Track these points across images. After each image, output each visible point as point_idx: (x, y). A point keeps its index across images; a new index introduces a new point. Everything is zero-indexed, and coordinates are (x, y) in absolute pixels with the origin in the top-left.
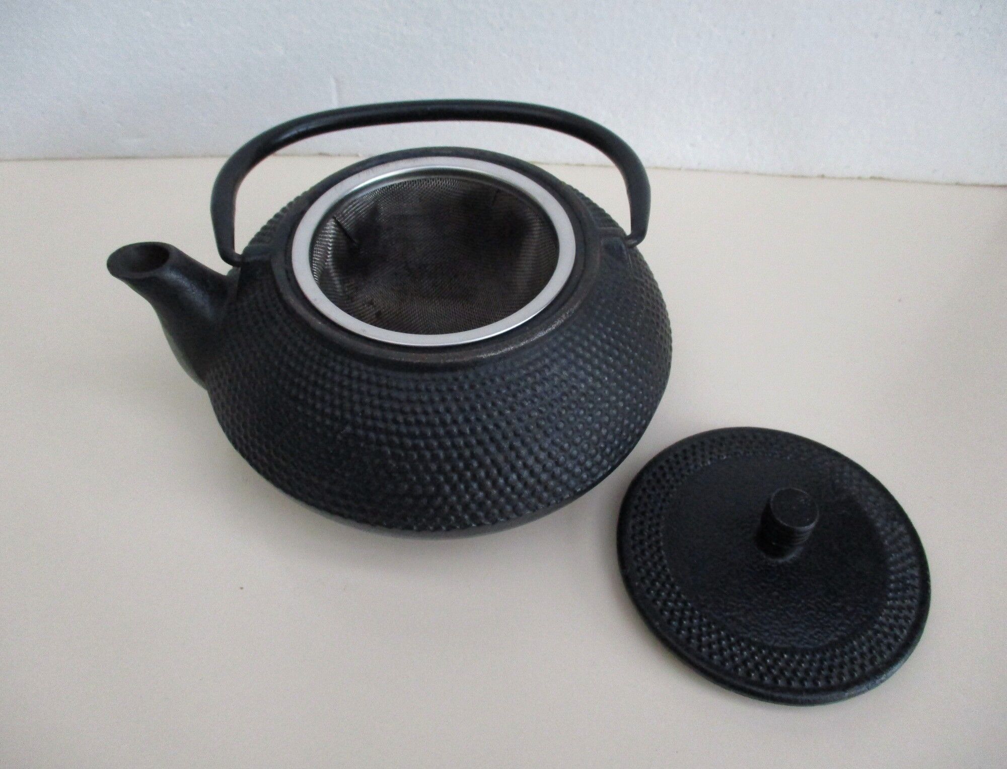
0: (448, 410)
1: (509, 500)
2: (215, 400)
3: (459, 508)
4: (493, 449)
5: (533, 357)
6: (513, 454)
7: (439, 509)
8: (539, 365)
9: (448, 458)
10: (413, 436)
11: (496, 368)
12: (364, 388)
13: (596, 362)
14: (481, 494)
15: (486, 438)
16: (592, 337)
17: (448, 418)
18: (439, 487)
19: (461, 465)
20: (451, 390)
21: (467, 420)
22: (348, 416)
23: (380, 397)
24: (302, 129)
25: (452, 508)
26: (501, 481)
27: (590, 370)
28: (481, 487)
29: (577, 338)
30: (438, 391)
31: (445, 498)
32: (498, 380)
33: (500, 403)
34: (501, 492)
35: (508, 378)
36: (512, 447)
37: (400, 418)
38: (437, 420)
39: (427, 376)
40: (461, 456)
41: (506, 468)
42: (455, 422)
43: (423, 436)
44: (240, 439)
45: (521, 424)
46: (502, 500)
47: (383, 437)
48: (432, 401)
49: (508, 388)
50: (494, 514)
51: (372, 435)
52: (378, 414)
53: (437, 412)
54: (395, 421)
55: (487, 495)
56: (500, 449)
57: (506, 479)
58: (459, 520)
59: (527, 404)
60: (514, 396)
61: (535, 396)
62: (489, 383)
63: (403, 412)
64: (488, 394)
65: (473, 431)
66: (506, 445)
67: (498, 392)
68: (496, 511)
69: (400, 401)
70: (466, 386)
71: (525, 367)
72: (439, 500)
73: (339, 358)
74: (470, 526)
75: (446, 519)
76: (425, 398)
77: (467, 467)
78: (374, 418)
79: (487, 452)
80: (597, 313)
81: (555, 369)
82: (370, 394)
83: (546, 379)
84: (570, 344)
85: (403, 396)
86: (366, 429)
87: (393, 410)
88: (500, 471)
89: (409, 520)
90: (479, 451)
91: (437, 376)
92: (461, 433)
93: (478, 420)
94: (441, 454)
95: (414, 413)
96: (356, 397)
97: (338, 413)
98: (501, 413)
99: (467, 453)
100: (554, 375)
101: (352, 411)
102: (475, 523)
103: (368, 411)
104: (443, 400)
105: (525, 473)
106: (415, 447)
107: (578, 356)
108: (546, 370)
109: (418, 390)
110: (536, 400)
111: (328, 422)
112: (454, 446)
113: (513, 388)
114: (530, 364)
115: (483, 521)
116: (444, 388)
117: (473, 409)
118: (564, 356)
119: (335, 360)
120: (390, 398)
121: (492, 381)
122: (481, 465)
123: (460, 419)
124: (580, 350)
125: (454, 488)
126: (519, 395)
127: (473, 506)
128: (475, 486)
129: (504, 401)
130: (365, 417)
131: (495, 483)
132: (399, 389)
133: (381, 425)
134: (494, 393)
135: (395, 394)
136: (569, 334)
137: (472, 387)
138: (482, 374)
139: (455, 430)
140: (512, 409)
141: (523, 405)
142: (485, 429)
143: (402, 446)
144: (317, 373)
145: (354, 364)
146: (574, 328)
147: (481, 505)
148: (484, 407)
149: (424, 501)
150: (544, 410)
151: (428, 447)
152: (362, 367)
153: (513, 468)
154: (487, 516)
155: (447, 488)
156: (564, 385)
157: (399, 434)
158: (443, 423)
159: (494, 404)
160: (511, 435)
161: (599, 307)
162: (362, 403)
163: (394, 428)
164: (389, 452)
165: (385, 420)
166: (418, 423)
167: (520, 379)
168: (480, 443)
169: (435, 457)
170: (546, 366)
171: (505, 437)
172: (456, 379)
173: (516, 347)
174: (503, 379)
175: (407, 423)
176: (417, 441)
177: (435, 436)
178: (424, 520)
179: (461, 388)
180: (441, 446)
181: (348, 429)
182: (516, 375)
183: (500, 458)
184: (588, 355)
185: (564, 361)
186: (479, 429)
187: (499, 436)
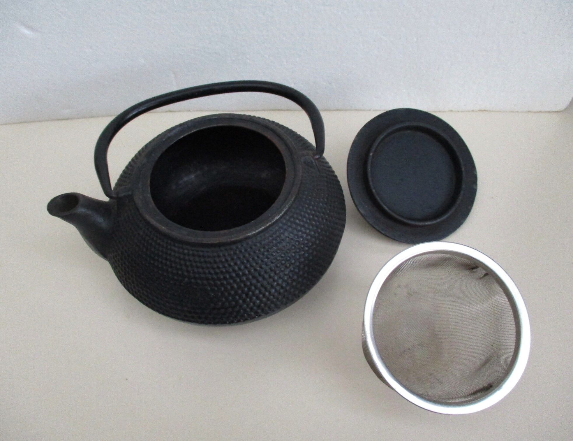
0: (236, 264)
1: (272, 302)
2: (115, 268)
3: (248, 310)
4: (261, 279)
5: (274, 230)
6: (271, 280)
7: (238, 312)
8: (278, 234)
9: (239, 287)
10: (220, 279)
11: (256, 239)
12: (192, 258)
13: (307, 225)
14: (258, 302)
15: (257, 275)
16: (303, 213)
17: (236, 268)
18: (237, 302)
19: (246, 289)
20: (235, 254)
21: (246, 267)
22: (186, 274)
23: (201, 262)
25: (245, 310)
26: (267, 294)
27: (304, 231)
28: (258, 298)
29: (295, 216)
30: (230, 255)
31: (241, 306)
32: (258, 245)
33: (261, 256)
34: (268, 299)
35: (263, 243)
36: (270, 277)
37: (212, 271)
38: (231, 270)
39: (223, 248)
40: (245, 285)
41: (269, 287)
42: (240, 269)
43: (225, 278)
44: (131, 288)
45: (273, 265)
46: (269, 302)
47: (205, 282)
48: (227, 261)
49: (264, 248)
50: (266, 310)
51: (199, 281)
52: (201, 270)
53: (230, 265)
54: (210, 273)
55: (261, 301)
56: (264, 278)
57: (270, 292)
58: (249, 315)
59: (274, 254)
60: (268, 251)
61: (278, 249)
62: (254, 247)
63: (213, 268)
64: (255, 252)
65: (250, 272)
66: (266, 276)
67: (259, 250)
68: (267, 308)
69: (210, 263)
70: (243, 251)
71: (271, 236)
72: (237, 308)
73: (177, 245)
74: (255, 317)
75: (242, 316)
76: (223, 260)
77: (249, 289)
78: (199, 273)
79: (258, 281)
80: (304, 200)
81: (286, 234)
82: (195, 262)
83: (283, 240)
84: (292, 219)
85: (211, 260)
86: (195, 278)
87: (208, 268)
88: (266, 289)
89: (224, 319)
90: (254, 281)
91: (228, 247)
92: (244, 274)
93: (251, 266)
94: (235, 286)
95: (218, 268)
96: (188, 263)
97: (180, 272)
98: (262, 261)
99: (248, 283)
100: (287, 237)
101: (188, 271)
102: (257, 316)
103: (196, 270)
104: (232, 259)
105: (278, 288)
106: (222, 285)
107: (297, 224)
108: (282, 235)
109: (219, 256)
110: (279, 251)
111: (176, 277)
112: (241, 281)
113: (266, 247)
114: (274, 233)
115: (261, 314)
116: (232, 253)
117: (248, 261)
118: (290, 226)
119: (174, 246)
120: (206, 262)
121: (255, 245)
122: (256, 288)
123: (242, 267)
124: (298, 221)
125: (244, 301)
126: (270, 250)
127: (255, 308)
128: (254, 298)
129: (263, 255)
130: (194, 273)
131: (264, 295)
132: (209, 257)
133: (203, 276)
134: (257, 251)
135: (207, 260)
136: (291, 215)
137: (246, 250)
138: (250, 243)
139: (241, 273)
140: (268, 258)
141: (272, 255)
142: (255, 270)
143: (216, 285)
144: (166, 253)
145: (184, 246)
146: (293, 210)
147: (259, 307)
148: (253, 259)
149: (230, 310)
150: (283, 255)
151: (229, 284)
152: (189, 247)
153: (272, 287)
154: (263, 310)
155: (241, 301)
156: (292, 241)
157: (213, 279)
158: (234, 271)
159: (258, 257)
160: (268, 271)
161: (305, 197)
162: (192, 266)
163: (210, 276)
164: (209, 289)
165: (205, 273)
166: (222, 272)
167: (269, 242)
168: (254, 277)
169: (232, 288)
170: (282, 233)
171: (266, 272)
172: (237, 248)
173: (265, 227)
174: (261, 243)
175: (216, 273)
176: (222, 282)
177: (231, 277)
178: (231, 318)
179: (241, 251)
180: (235, 281)
181: (186, 280)
182: (267, 241)
183: (265, 283)
184: (302, 223)
185: (290, 229)
186: (252, 270)
187: (262, 273)
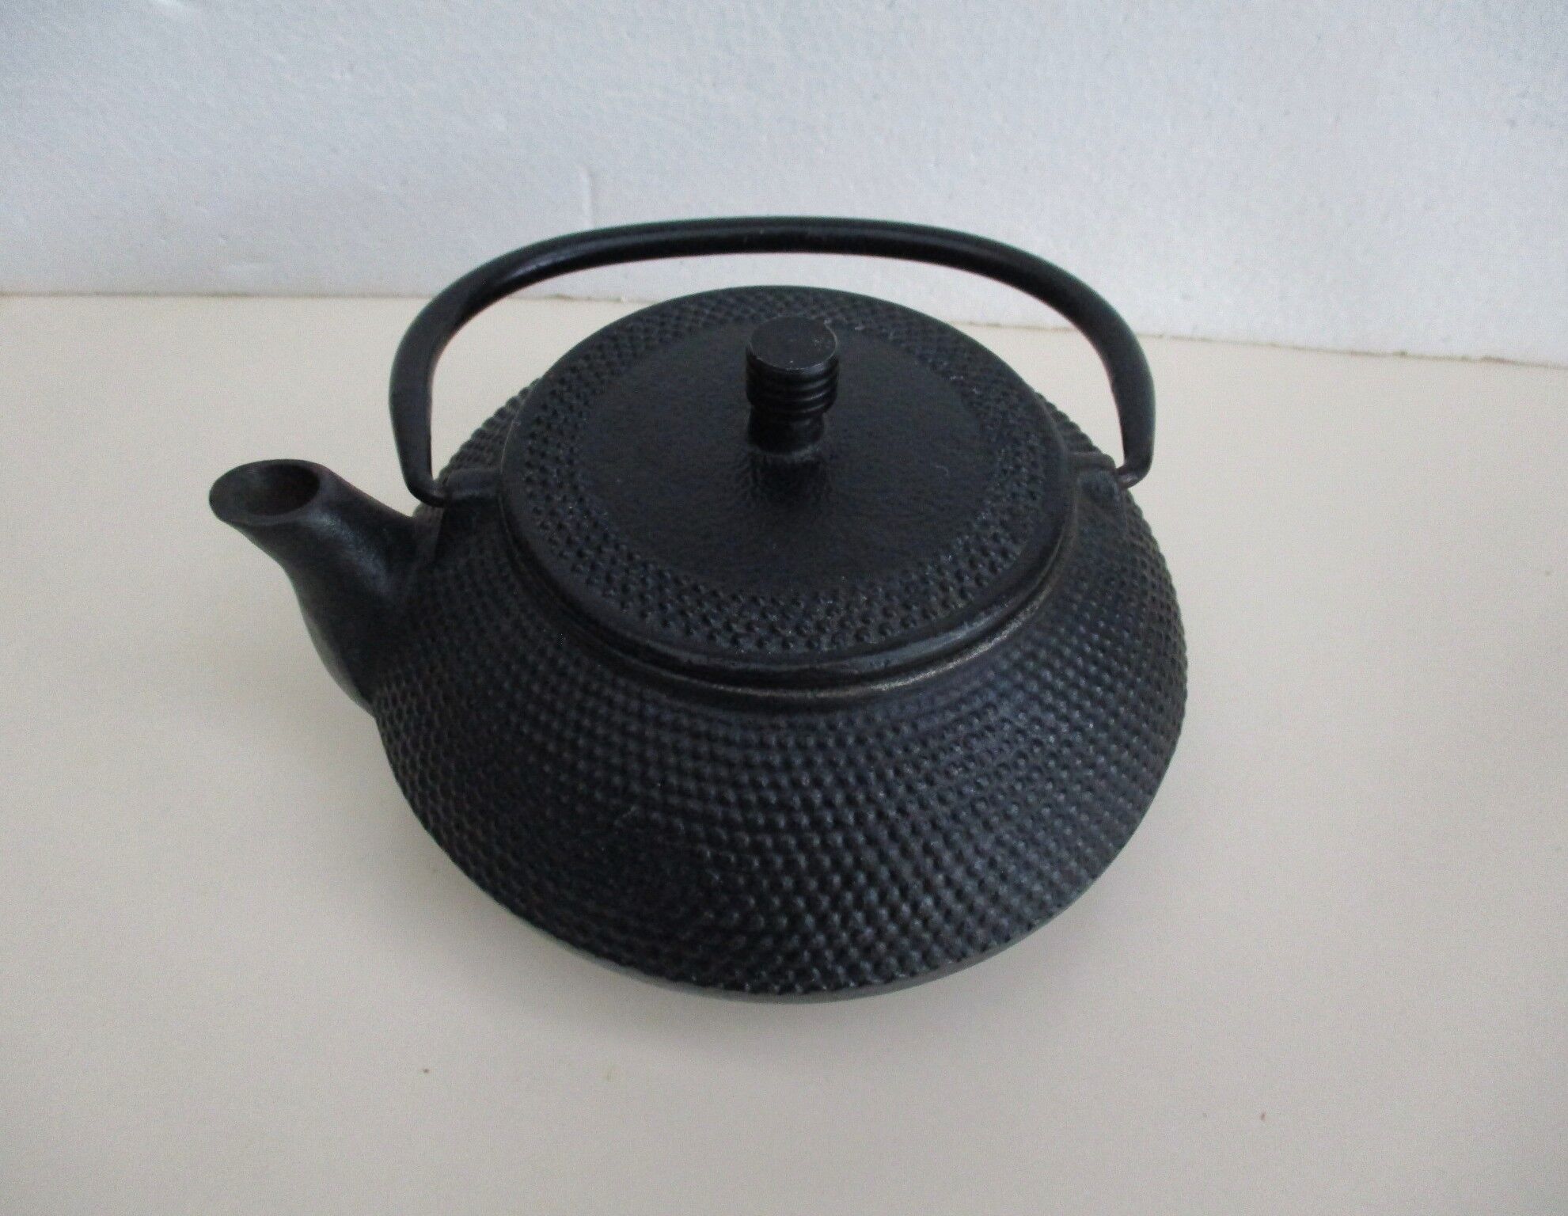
0: (817, 783)
1: (917, 942)
2: (391, 738)
3: (829, 954)
4: (894, 853)
5: (967, 688)
6: (929, 862)
7: (792, 956)
8: (978, 703)
9: (815, 867)
10: (751, 828)
11: (902, 707)
12: (667, 738)
13: (1074, 695)
14: (869, 932)
15: (883, 834)
16: (1067, 651)
17: (817, 797)
18: (795, 919)
19: (837, 880)
20: (821, 746)
21: (850, 801)
22: (636, 788)
23: (696, 756)
24: (544, 262)
25: (817, 955)
26: (906, 909)
27: (1064, 710)
28: (871, 918)
29: (1043, 654)
30: (801, 747)
31: (806, 939)
32: (906, 729)
33: (909, 770)
34: (905, 929)
35: (923, 725)
36: (927, 850)
37: (731, 796)
38: (797, 801)
39: (782, 721)
40: (837, 864)
41: (916, 886)
42: (828, 803)
43: (771, 827)
44: (435, 813)
45: (946, 809)
46: (905, 942)
47: (698, 828)
48: (787, 766)
49: (924, 744)
50: (888, 966)
51: (679, 823)
52: (691, 785)
53: (795, 784)
54: (722, 800)
55: (880, 933)
56: (905, 852)
57: (915, 907)
58: (828, 975)
59: (956, 772)
60: (934, 758)
61: (971, 758)
62: (890, 735)
63: (736, 785)
64: (889, 754)
65: (860, 819)
66: (916, 847)
67: (906, 750)
68: (893, 961)
69: (730, 765)
70: (850, 740)
71: (954, 706)
72: (795, 941)
73: (622, 682)
74: (846, 985)
75: (803, 974)
76: (777, 760)
77: (848, 882)
78: (683, 793)
79: (883, 857)
80: (1075, 607)
81: (1005, 710)
82: (677, 751)
83: (990, 728)
84: (1031, 665)
85: (736, 755)
86: (667, 809)
87: (718, 781)
88: (904, 891)
89: (738, 973)
90: (870, 856)
91: (800, 719)
92: (839, 823)
93: (870, 799)
94: (802, 861)
95: (756, 785)
96: (651, 753)
97: (617, 780)
98: (910, 789)
99: (849, 860)
100: (1004, 720)
101: (644, 779)
102: (854, 981)
103: (673, 780)
104: (809, 764)
105: (948, 896)
106: (757, 848)
107: (1047, 686)
108: (990, 712)
109: (763, 745)
110: (972, 765)
111: (598, 796)
112: (826, 846)
113: (933, 743)
114: (962, 700)
115: (869, 978)
116: (811, 742)
117: (862, 780)
118: (1020, 687)
119: (614, 685)
120: (713, 758)
121: (896, 730)
122: (872, 878)
123: (839, 798)
124: (1047, 675)
125: (822, 921)
126: (942, 756)
127: (854, 952)
128: (859, 916)
129: (917, 767)
130: (666, 789)
131: (894, 913)
132: (728, 742)
133: (694, 805)
134: (900, 752)
135: (721, 750)
136: (1029, 647)
137: (860, 741)
138: (879, 718)
139: (829, 819)
140: (930, 782)
141: (947, 774)
142: (881, 815)
143: (733, 845)
144: (581, 709)
145: (650, 693)
146: (1037, 634)
147: (867, 950)
148: (881, 776)
149: (768, 942)
150: (984, 782)
151: (780, 848)
152: (664, 698)
153: (928, 887)
154: (877, 967)
155: (810, 920)
156: (1021, 739)
157: (728, 823)
158: (808, 805)
159: (898, 772)
160: (926, 828)
161: (1079, 597)
162: (662, 765)
163: (718, 811)
164: (708, 854)
165: (702, 796)
166: (764, 804)
167: (945, 728)
168: (872, 841)
169: (790, 865)
170: (989, 705)
171: (915, 831)
172: (832, 727)
173: (941, 670)
174: (915, 726)
175: (743, 805)
176: (759, 838)
177: (793, 827)
178: (764, 973)
179: (841, 743)
180: (802, 845)
181: (635, 809)
182: (937, 721)
183: (906, 870)
184: (1060, 684)
185: (1020, 696)
186: (871, 816)
187: (905, 831)
